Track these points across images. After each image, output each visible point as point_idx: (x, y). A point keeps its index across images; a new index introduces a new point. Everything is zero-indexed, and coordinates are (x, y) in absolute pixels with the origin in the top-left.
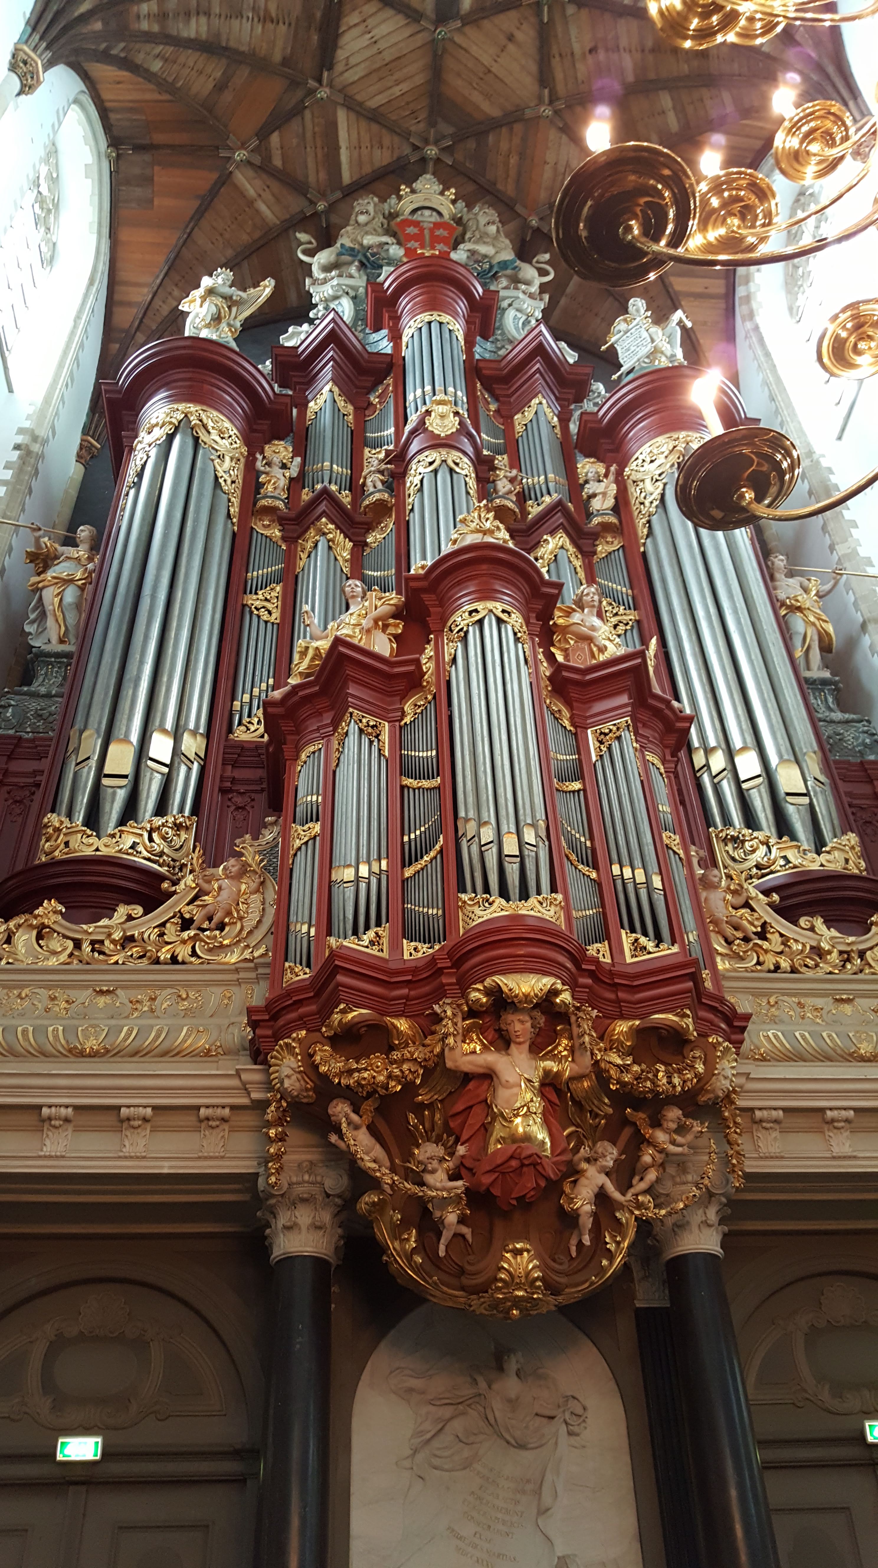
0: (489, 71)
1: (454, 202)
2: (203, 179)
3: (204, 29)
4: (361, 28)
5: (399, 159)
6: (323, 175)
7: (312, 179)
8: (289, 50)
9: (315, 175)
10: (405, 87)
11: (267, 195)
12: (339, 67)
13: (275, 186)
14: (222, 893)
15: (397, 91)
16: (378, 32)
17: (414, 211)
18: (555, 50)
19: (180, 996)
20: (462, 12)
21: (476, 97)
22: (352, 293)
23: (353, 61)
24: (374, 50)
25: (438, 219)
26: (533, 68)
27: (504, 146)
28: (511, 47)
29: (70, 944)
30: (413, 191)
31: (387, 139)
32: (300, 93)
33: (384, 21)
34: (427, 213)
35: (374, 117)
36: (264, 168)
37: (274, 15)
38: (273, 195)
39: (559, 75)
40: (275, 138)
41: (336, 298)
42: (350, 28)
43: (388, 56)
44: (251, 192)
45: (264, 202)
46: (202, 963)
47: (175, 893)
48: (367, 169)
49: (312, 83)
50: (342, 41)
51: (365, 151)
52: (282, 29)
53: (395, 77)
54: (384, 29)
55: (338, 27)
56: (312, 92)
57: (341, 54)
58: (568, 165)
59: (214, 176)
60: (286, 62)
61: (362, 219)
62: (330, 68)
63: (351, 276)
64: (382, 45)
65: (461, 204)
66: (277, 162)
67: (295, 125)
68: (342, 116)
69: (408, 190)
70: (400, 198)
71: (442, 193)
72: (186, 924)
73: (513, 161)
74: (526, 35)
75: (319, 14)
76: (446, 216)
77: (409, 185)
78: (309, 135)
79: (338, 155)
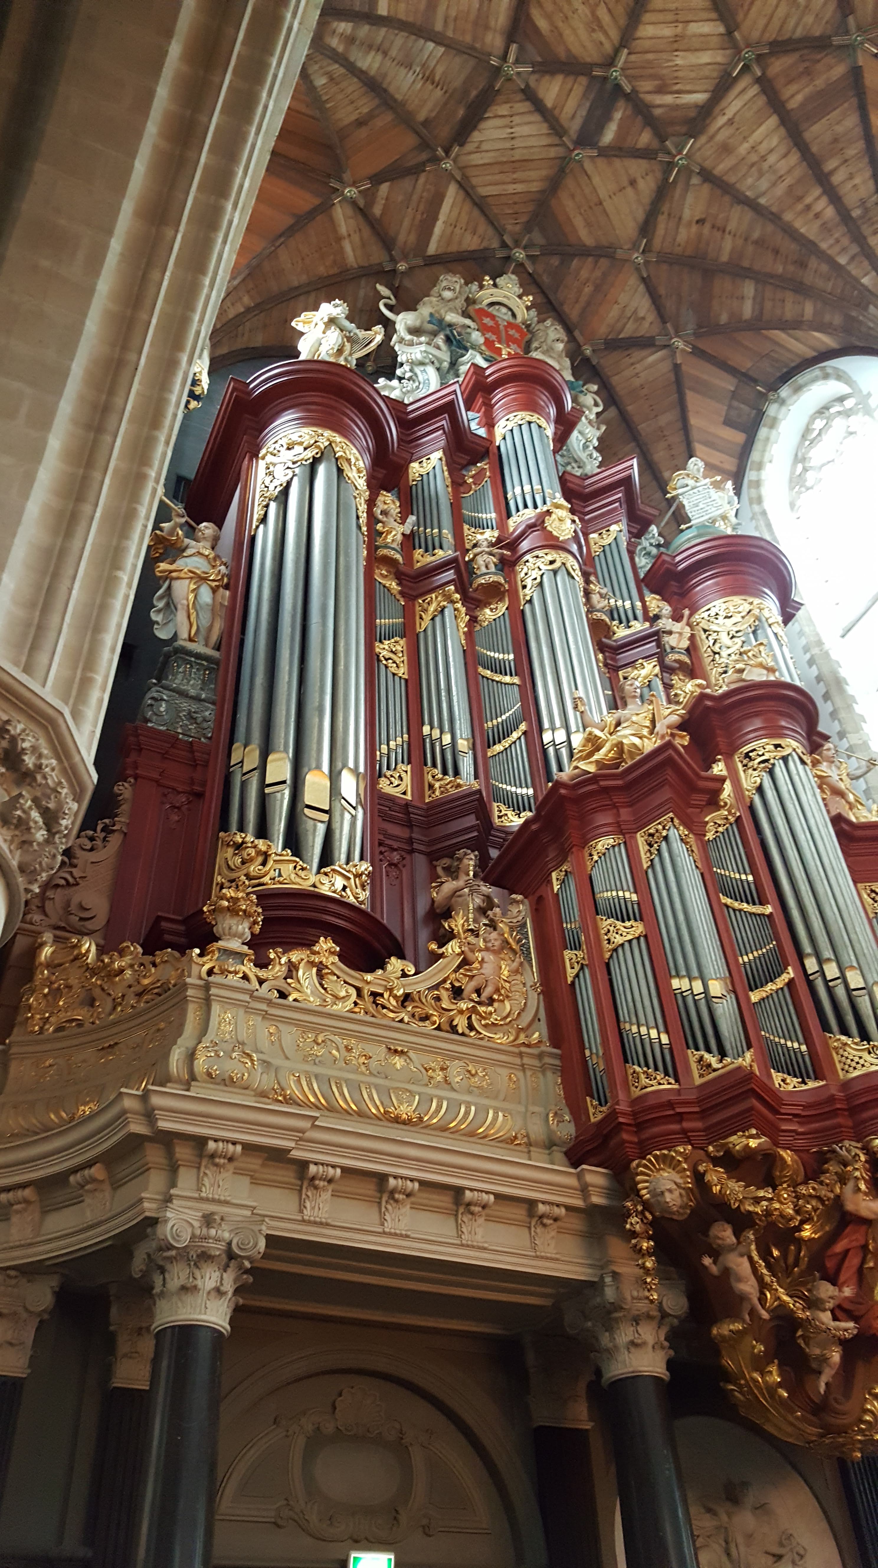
0: (601, 203)
1: (528, 308)
2: (305, 200)
3: (376, 65)
4: (506, 121)
5: (486, 249)
6: (412, 238)
7: (401, 238)
8: (433, 114)
9: (405, 236)
10: (519, 188)
11: (356, 238)
12: (469, 147)
13: (367, 232)
14: (485, 965)
15: (511, 188)
16: (519, 131)
17: (492, 304)
18: (665, 208)
19: (469, 1072)
20: (601, 144)
21: (579, 222)
22: (437, 364)
23: (485, 147)
24: (508, 145)
25: (511, 320)
26: (641, 215)
27: (584, 274)
28: (629, 191)
29: (353, 992)
30: (495, 285)
31: (483, 227)
32: (424, 156)
33: (530, 123)
34: (504, 310)
35: (480, 204)
36: (362, 212)
37: (437, 78)
38: (361, 239)
39: (661, 230)
40: (384, 188)
41: (422, 364)
42: (496, 117)
43: (517, 155)
44: (343, 230)
45: (351, 242)
46: (481, 1039)
47: (442, 956)
48: (454, 248)
49: (440, 152)
50: (483, 125)
51: (458, 231)
52: (438, 93)
53: (515, 176)
54: (526, 130)
55: (485, 111)
56: (436, 160)
57: (476, 136)
58: (635, 312)
59: (317, 201)
60: (426, 123)
61: (447, 294)
62: (461, 145)
63: (438, 348)
64: (517, 143)
65: (533, 312)
66: (377, 210)
67: (406, 183)
68: (452, 191)
69: (491, 282)
70: (481, 287)
71: (520, 297)
72: (457, 993)
73: (587, 290)
74: (647, 186)
75: (474, 93)
76: (519, 319)
77: (494, 278)
78: (415, 197)
79: (433, 225)
